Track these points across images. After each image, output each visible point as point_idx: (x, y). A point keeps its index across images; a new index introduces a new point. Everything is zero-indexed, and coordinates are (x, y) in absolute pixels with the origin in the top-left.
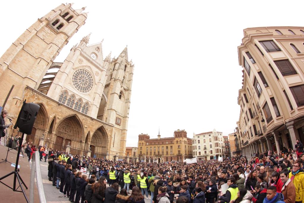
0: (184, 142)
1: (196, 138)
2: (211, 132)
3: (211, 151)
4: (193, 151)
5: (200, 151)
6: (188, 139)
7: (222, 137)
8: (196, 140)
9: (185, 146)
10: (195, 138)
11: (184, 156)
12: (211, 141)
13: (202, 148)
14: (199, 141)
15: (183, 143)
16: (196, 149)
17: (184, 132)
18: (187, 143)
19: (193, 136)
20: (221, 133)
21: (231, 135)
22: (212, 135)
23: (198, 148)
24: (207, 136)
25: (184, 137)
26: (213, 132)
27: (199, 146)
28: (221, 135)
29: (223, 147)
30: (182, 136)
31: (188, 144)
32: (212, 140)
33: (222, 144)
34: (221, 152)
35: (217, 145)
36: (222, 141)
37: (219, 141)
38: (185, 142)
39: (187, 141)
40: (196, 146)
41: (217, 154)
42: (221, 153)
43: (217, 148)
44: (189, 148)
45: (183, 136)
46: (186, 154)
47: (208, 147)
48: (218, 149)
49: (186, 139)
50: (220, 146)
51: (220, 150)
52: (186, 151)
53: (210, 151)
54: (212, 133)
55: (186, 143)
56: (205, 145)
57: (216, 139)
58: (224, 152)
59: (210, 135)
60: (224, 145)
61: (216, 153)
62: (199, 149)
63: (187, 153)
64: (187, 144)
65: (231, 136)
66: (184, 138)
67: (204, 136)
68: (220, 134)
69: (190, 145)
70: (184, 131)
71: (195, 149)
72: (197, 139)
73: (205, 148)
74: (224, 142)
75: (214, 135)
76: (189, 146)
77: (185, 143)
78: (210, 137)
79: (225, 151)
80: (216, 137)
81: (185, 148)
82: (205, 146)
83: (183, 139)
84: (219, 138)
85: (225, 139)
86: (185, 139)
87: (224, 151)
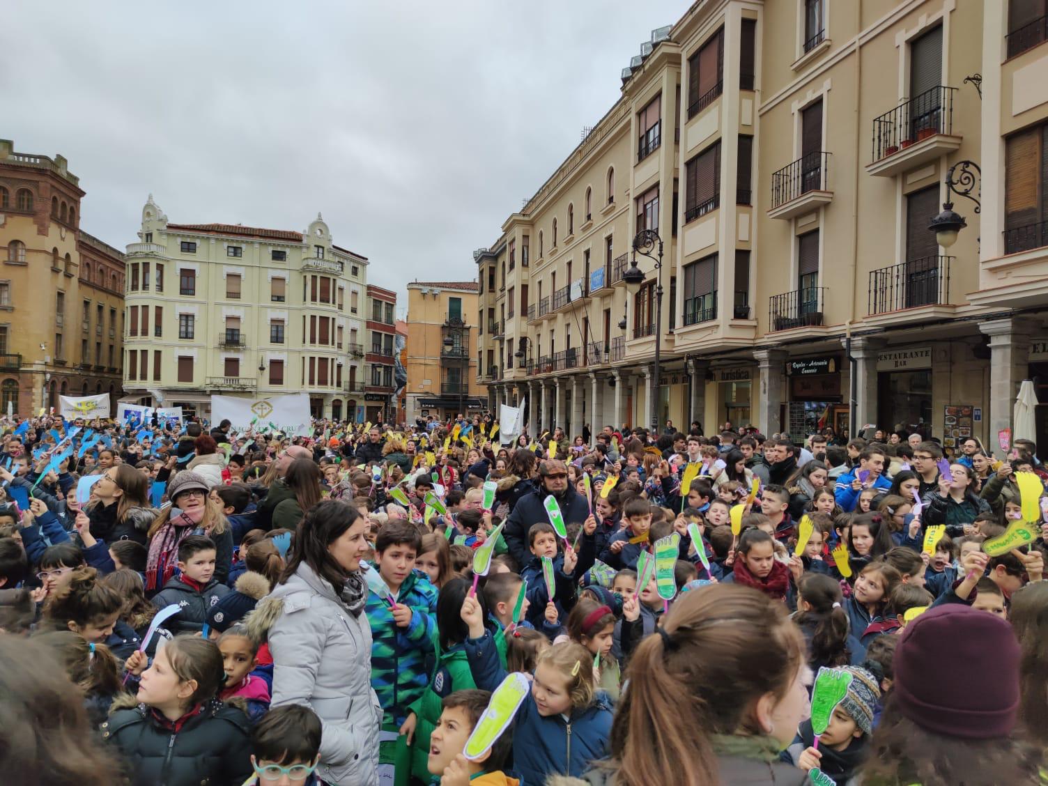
0: (50, 258)
1: (169, 249)
2: (294, 238)
3: (273, 362)
4: (128, 348)
5: (186, 353)
6: (88, 246)
7: (362, 292)
8: (160, 267)
9: (60, 295)
10: (153, 248)
11: (39, 378)
12: (280, 299)
13: (210, 330)
14: (188, 275)
15: (40, 266)
16: (158, 333)
17: (56, 177)
18: (75, 271)
19: (139, 228)
20: (358, 263)
21: (426, 290)
22: (295, 257)
23: (171, 325)
24: (256, 254)
25: (53, 218)
26: (305, 241)
27: (187, 318)
28: (355, 271)
29: (356, 354)
30: (37, 206)
31: (81, 281)
32: (294, 289)
33: (354, 331)
34: (339, 384)
35: (322, 330)
36: (354, 311)
37: (341, 307)
38: (61, 265)
39: (75, 258)
40: (159, 310)
41: (317, 389)
42: (341, 390)
43: (319, 350)
44: (87, 319)
45: (43, 205)
46: (59, 363)
47: (255, 333)
48: (323, 361)
49: (70, 238)
50: (340, 346)
51: (339, 366)
52: (58, 336)
53: (267, 365)
54: (300, 240)
55: (68, 276)
56: (238, 319)
57: (325, 290)
58: (358, 387)
59: (278, 256)
60: (365, 340)
61: (312, 382)
62: (187, 335)
63: (71, 354)
64: (75, 280)
65: (424, 294)
66: (53, 229)
67: (237, 251)
68: (348, 267)
69: (96, 298)
70: (62, 172)
71: (145, 333)
72: (177, 261)
73: (232, 339)
74: (369, 325)
75: (311, 262)
76: (86, 303)
77: (55, 270)
78: (278, 264)
79: (369, 383)
80: (325, 280)
81: (60, 308)
82: (233, 325)
83: (42, 231)
84: (341, 289)
85: (377, 304)
86: (59, 240)
87: (359, 378)
